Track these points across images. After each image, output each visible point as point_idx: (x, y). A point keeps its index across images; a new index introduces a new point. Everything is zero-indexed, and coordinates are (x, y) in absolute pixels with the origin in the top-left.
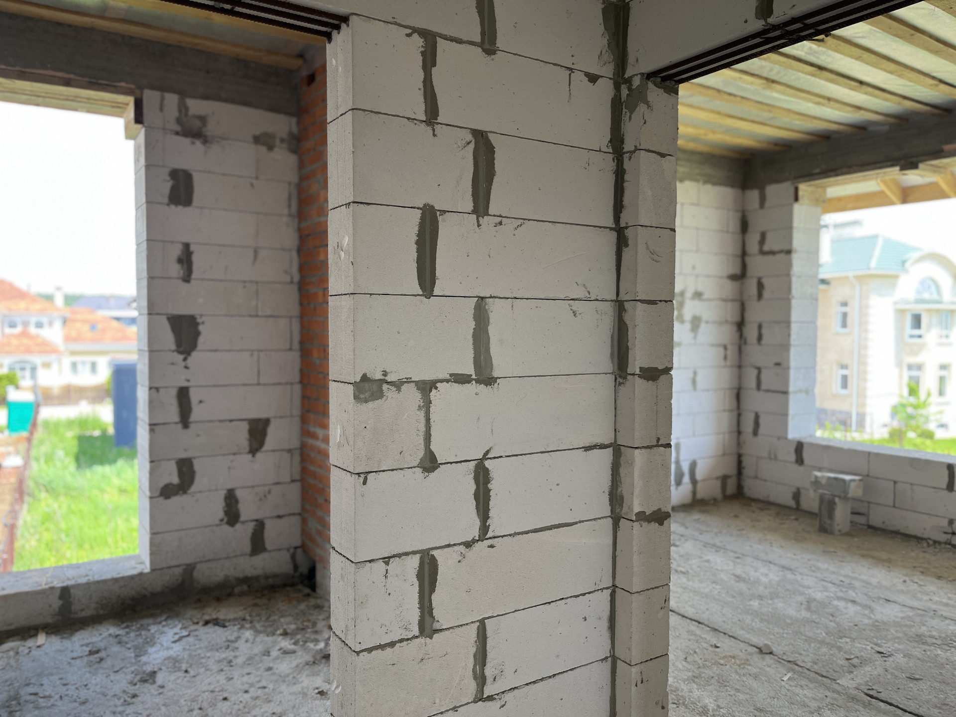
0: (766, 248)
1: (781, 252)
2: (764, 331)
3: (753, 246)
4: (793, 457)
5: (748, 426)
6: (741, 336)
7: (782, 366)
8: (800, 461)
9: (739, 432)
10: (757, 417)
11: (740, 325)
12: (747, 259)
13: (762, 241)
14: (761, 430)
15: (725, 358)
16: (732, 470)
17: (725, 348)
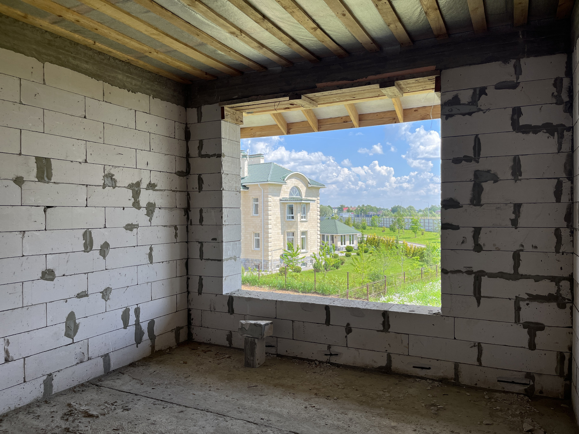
0: (203, 152)
1: (214, 155)
2: (204, 215)
3: (194, 152)
4: (226, 309)
5: (194, 288)
6: (188, 218)
7: (217, 240)
8: (231, 311)
9: (188, 292)
10: (201, 279)
11: (187, 210)
12: (190, 160)
13: (200, 147)
14: (204, 290)
15: (176, 235)
16: (183, 322)
17: (176, 228)
